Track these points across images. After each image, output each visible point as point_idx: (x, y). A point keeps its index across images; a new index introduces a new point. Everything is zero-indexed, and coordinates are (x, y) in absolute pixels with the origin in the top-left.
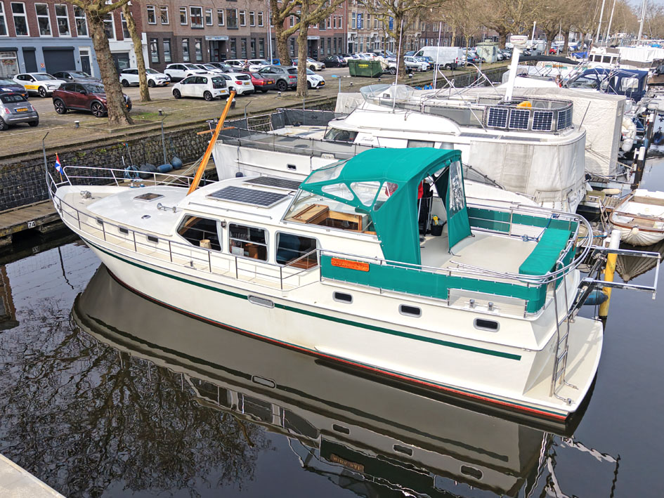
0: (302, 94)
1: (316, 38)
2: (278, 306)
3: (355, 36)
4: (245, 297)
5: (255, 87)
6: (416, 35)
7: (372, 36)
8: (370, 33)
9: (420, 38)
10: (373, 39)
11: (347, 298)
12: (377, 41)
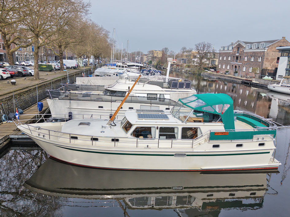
0: (37, 78)
1: (2, 54)
2: (188, 155)
3: (19, 54)
4: (173, 155)
5: (11, 75)
6: (42, 55)
7: (26, 54)
8: (24, 53)
9: (44, 56)
10: (26, 55)
11: (217, 146)
12: (28, 56)
